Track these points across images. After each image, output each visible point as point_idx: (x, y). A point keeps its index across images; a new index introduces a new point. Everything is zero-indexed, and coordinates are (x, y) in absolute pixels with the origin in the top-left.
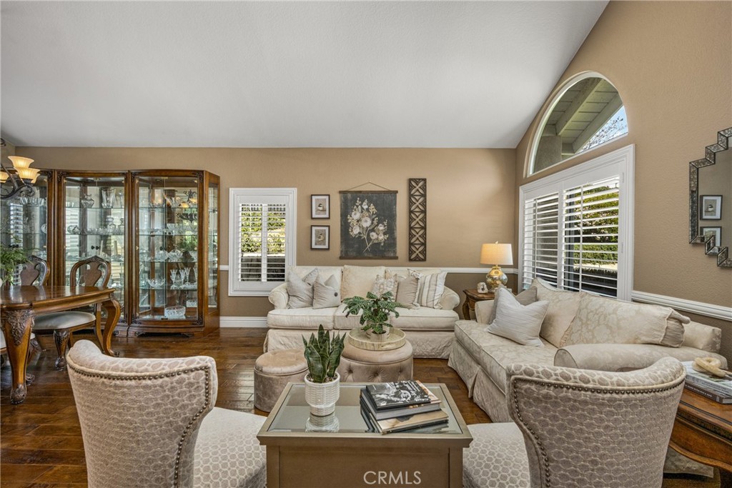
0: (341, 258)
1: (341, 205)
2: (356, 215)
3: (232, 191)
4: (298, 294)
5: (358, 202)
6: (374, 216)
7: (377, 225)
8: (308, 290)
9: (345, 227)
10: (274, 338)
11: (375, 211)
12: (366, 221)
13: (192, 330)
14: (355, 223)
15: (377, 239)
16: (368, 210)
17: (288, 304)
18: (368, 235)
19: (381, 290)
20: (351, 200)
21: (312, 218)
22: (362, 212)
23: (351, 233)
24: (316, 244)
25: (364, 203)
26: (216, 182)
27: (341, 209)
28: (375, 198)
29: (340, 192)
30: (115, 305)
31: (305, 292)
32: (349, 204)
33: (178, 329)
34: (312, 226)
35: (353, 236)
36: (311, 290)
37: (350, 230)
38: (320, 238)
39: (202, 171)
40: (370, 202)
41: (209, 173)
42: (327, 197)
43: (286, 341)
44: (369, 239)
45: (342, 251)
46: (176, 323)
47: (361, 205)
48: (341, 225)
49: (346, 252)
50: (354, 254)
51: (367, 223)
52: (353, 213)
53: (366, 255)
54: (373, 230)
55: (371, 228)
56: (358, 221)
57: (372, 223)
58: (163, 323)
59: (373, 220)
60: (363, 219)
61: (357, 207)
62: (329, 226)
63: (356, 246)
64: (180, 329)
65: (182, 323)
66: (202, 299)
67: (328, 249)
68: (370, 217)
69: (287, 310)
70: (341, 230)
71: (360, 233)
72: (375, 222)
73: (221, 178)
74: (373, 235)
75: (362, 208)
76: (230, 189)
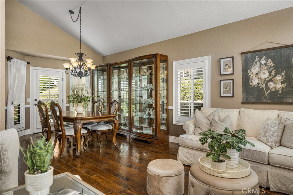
0: (243, 103)
1: (242, 63)
2: (254, 70)
3: (174, 63)
4: (200, 126)
5: (257, 59)
6: (272, 69)
7: (275, 76)
8: (207, 124)
9: (246, 79)
10: (182, 153)
11: (272, 64)
12: (264, 74)
13: (152, 140)
14: (254, 75)
15: (275, 88)
16: (266, 64)
17: (194, 132)
18: (266, 85)
19: (265, 129)
20: (251, 59)
21: (221, 75)
22: (260, 66)
23: (251, 84)
24: (223, 93)
25: (262, 59)
26: (165, 59)
27: (243, 66)
28: (272, 54)
29: (242, 54)
30: (116, 123)
31: (205, 125)
32: (249, 62)
33: (147, 139)
34: (220, 80)
35: (253, 86)
36: (209, 124)
37: (250, 82)
38: (226, 88)
39: (156, 54)
40: (268, 57)
41: (161, 54)
42: (231, 59)
43: (189, 156)
44: (267, 88)
45: (243, 98)
46: (146, 136)
47: (259, 61)
48: (243, 79)
49: (247, 99)
50: (254, 100)
51: (265, 75)
52: (252, 68)
53: (264, 101)
54: (271, 80)
55: (269, 79)
56: (257, 74)
57: (270, 75)
58: (141, 135)
59: (271, 72)
60: (262, 72)
61: (256, 63)
62: (233, 80)
63: (256, 94)
64: (148, 139)
65: (148, 136)
66: (157, 124)
67: (233, 96)
68: (267, 70)
69: (193, 136)
70: (243, 82)
71: (258, 84)
72: (273, 74)
73: (168, 57)
74: (271, 85)
75: (261, 64)
76: (174, 62)
